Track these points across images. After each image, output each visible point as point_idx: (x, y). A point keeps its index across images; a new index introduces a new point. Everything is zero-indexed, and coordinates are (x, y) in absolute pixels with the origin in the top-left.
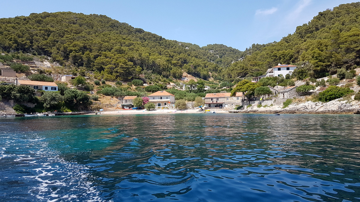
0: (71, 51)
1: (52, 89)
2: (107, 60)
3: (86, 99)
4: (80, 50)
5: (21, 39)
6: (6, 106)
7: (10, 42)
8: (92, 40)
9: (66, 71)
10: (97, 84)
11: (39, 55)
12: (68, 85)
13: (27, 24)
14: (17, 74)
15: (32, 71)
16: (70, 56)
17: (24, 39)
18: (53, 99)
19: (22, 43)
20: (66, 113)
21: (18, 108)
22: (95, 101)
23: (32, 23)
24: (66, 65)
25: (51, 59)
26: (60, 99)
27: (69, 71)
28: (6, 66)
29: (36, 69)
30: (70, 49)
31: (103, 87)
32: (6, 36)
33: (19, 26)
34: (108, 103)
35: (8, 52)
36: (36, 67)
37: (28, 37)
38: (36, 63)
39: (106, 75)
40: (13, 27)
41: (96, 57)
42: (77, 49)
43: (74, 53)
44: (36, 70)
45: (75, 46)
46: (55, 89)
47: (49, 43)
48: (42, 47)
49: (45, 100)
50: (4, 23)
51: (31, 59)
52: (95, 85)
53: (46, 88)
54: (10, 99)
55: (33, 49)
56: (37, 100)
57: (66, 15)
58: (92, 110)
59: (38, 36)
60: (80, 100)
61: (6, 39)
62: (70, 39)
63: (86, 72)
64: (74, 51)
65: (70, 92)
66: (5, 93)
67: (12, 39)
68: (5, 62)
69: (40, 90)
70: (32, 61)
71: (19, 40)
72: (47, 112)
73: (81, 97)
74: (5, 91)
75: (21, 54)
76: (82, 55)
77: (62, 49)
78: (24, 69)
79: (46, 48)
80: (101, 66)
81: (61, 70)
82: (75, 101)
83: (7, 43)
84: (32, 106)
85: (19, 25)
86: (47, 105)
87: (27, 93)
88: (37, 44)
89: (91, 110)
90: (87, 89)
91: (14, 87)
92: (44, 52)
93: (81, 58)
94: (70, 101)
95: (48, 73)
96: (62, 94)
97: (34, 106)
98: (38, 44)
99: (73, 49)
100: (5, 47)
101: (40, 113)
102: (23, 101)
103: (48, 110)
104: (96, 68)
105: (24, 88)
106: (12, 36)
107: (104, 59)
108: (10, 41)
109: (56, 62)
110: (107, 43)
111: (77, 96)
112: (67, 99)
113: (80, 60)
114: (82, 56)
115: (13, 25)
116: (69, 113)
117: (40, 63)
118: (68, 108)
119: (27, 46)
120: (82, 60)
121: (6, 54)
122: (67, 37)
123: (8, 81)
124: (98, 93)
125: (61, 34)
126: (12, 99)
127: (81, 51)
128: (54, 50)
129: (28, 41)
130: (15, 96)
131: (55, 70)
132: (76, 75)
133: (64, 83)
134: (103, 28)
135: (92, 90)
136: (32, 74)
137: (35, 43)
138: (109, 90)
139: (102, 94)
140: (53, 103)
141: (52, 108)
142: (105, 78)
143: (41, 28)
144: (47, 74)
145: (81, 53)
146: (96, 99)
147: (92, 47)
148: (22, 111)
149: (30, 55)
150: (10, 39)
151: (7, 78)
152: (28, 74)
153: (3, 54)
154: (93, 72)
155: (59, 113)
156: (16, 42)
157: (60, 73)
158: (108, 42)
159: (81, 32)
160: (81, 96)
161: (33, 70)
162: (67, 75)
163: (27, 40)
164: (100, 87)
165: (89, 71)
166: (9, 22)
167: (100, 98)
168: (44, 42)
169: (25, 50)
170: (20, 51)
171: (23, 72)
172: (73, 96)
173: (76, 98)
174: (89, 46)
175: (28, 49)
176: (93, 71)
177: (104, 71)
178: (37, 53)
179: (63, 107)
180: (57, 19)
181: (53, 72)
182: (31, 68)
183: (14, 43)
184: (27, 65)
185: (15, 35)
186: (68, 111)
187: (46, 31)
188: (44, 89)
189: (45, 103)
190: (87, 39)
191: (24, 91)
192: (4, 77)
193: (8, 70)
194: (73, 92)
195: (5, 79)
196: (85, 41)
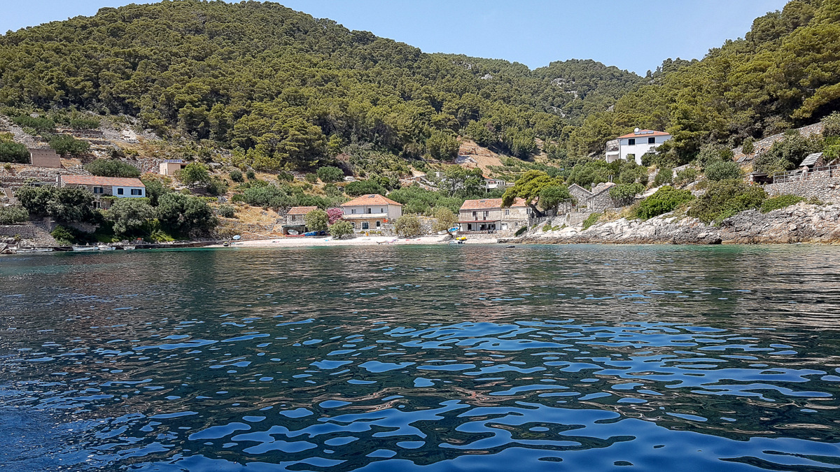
0: (182, 104)
1: (132, 194)
2: (262, 121)
3: (204, 213)
4: (202, 101)
5: (73, 78)
6: (38, 230)
7: (50, 87)
8: (233, 73)
9: (170, 151)
10: (237, 178)
11: (113, 113)
12: (171, 182)
13: (88, 38)
14: (63, 161)
15: (96, 152)
16: (179, 116)
17: (79, 79)
18: (133, 214)
19: (76, 87)
20: (162, 243)
21: (61, 234)
22: (226, 217)
23: (100, 37)
24: (172, 135)
25: (138, 124)
26: (147, 215)
27: (176, 150)
28: (41, 143)
29: (104, 147)
30: (180, 98)
31: (249, 187)
32: (42, 72)
33: (70, 46)
34: (254, 222)
35: (47, 109)
36: (104, 143)
37: (88, 73)
38: (106, 132)
39: (259, 158)
40: (57, 51)
41: (237, 116)
42: (196, 99)
43: (188, 108)
44: (104, 150)
45: (191, 90)
46: (140, 192)
47: (135, 86)
48: (118, 97)
49: (117, 217)
50: (37, 41)
51: (96, 125)
52: (232, 182)
53: (121, 191)
54: (45, 216)
55: (99, 101)
56: (99, 217)
57: (180, 9)
58: (219, 238)
59: (111, 69)
60: (192, 216)
61: (40, 79)
62: (181, 73)
63: (215, 152)
64: (188, 104)
65: (171, 198)
66: (36, 205)
67: (53, 78)
68: (39, 133)
69: (108, 195)
70: (97, 130)
71: (70, 81)
72: (121, 240)
73: (193, 211)
74: (34, 198)
75: (73, 113)
76: (206, 112)
77: (162, 98)
78: (79, 149)
79: (129, 98)
80: (249, 137)
81: (159, 148)
82: (181, 219)
83: (44, 88)
84: (91, 229)
85: (70, 42)
86: (120, 226)
87: (77, 203)
88: (107, 88)
89: (217, 238)
90: (212, 191)
91: (52, 192)
92: (123, 107)
93: (204, 119)
94: (170, 219)
95: (129, 156)
96: (154, 203)
97: (94, 230)
98: (111, 88)
99: (187, 98)
100: (40, 98)
101: (105, 243)
102: (72, 219)
103: (122, 236)
104: (238, 141)
105: (72, 194)
106: (52, 72)
107: (256, 119)
108: (49, 85)
109: (150, 130)
110: (267, 81)
111: (185, 208)
112: (165, 215)
113: (202, 124)
114: (207, 115)
115: (56, 44)
116: (169, 243)
117: (114, 133)
118: (168, 234)
119: (85, 95)
120: (207, 124)
121: (41, 115)
122: (174, 70)
123: (43, 175)
124: (235, 199)
125: (162, 63)
126: (47, 215)
127: (205, 102)
128: (144, 102)
129: (89, 83)
130: (54, 211)
131: (145, 148)
132: (191, 159)
133: (162, 178)
134: (268, 38)
135: (224, 193)
136: (95, 158)
137: (104, 87)
138: (259, 193)
139: (244, 203)
140: (131, 222)
141: (131, 233)
142: (256, 163)
143: (117, 49)
144: (128, 159)
145: (205, 107)
146: (229, 214)
147: (233, 93)
148: (69, 239)
149: (93, 115)
150: (49, 79)
151: (40, 170)
152: (86, 159)
153: (34, 115)
154: (230, 151)
155: (147, 244)
156: (62, 86)
157: (155, 156)
158: (270, 76)
159: (212, 52)
160: (192, 207)
161: (98, 150)
162: (172, 158)
163: (88, 80)
164: (241, 186)
165: (221, 150)
166: (49, 39)
167: (238, 211)
168: (124, 84)
169: (82, 104)
170: (72, 106)
171: (77, 156)
172: (177, 208)
173: (183, 212)
174: (224, 89)
175: (89, 100)
176: (231, 148)
177: (254, 148)
178: (107, 110)
179: (157, 232)
180: (157, 23)
181: (142, 153)
182: (93, 146)
183: (57, 89)
184: (87, 138)
185: (59, 70)
186: (166, 238)
187: (130, 55)
188: (115, 192)
189: (117, 221)
190: (220, 73)
191: (72, 199)
192: (35, 169)
193: (44, 153)
194: (177, 199)
195: (39, 172)
196: (217, 77)
